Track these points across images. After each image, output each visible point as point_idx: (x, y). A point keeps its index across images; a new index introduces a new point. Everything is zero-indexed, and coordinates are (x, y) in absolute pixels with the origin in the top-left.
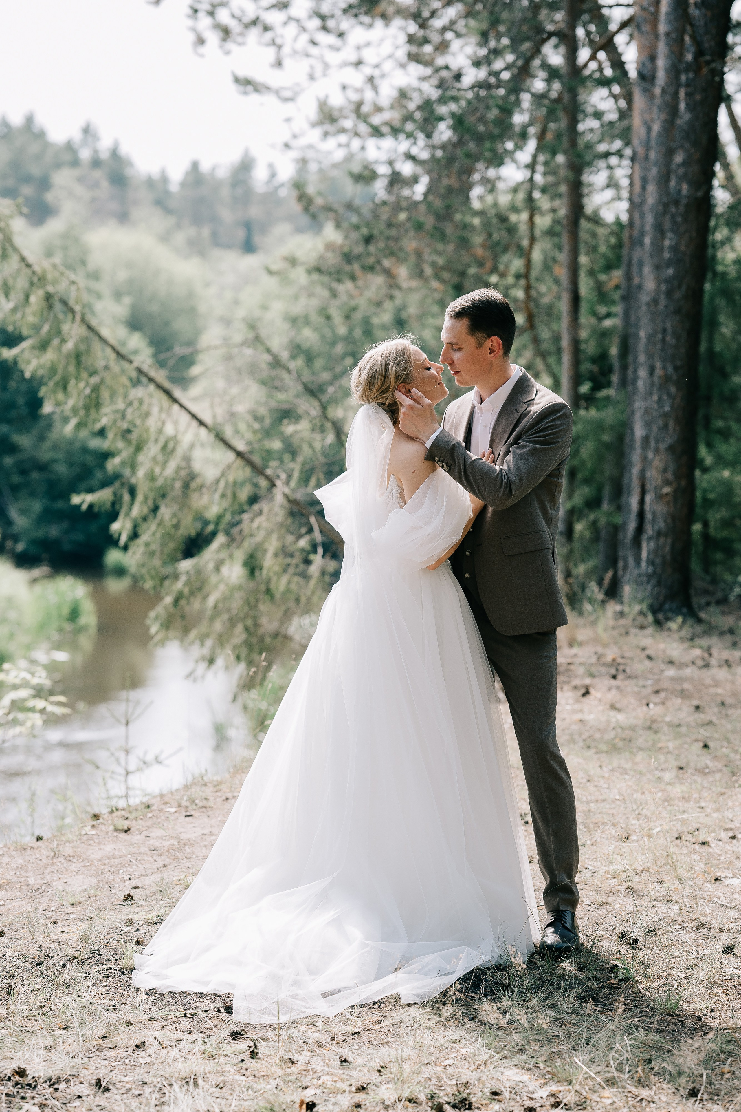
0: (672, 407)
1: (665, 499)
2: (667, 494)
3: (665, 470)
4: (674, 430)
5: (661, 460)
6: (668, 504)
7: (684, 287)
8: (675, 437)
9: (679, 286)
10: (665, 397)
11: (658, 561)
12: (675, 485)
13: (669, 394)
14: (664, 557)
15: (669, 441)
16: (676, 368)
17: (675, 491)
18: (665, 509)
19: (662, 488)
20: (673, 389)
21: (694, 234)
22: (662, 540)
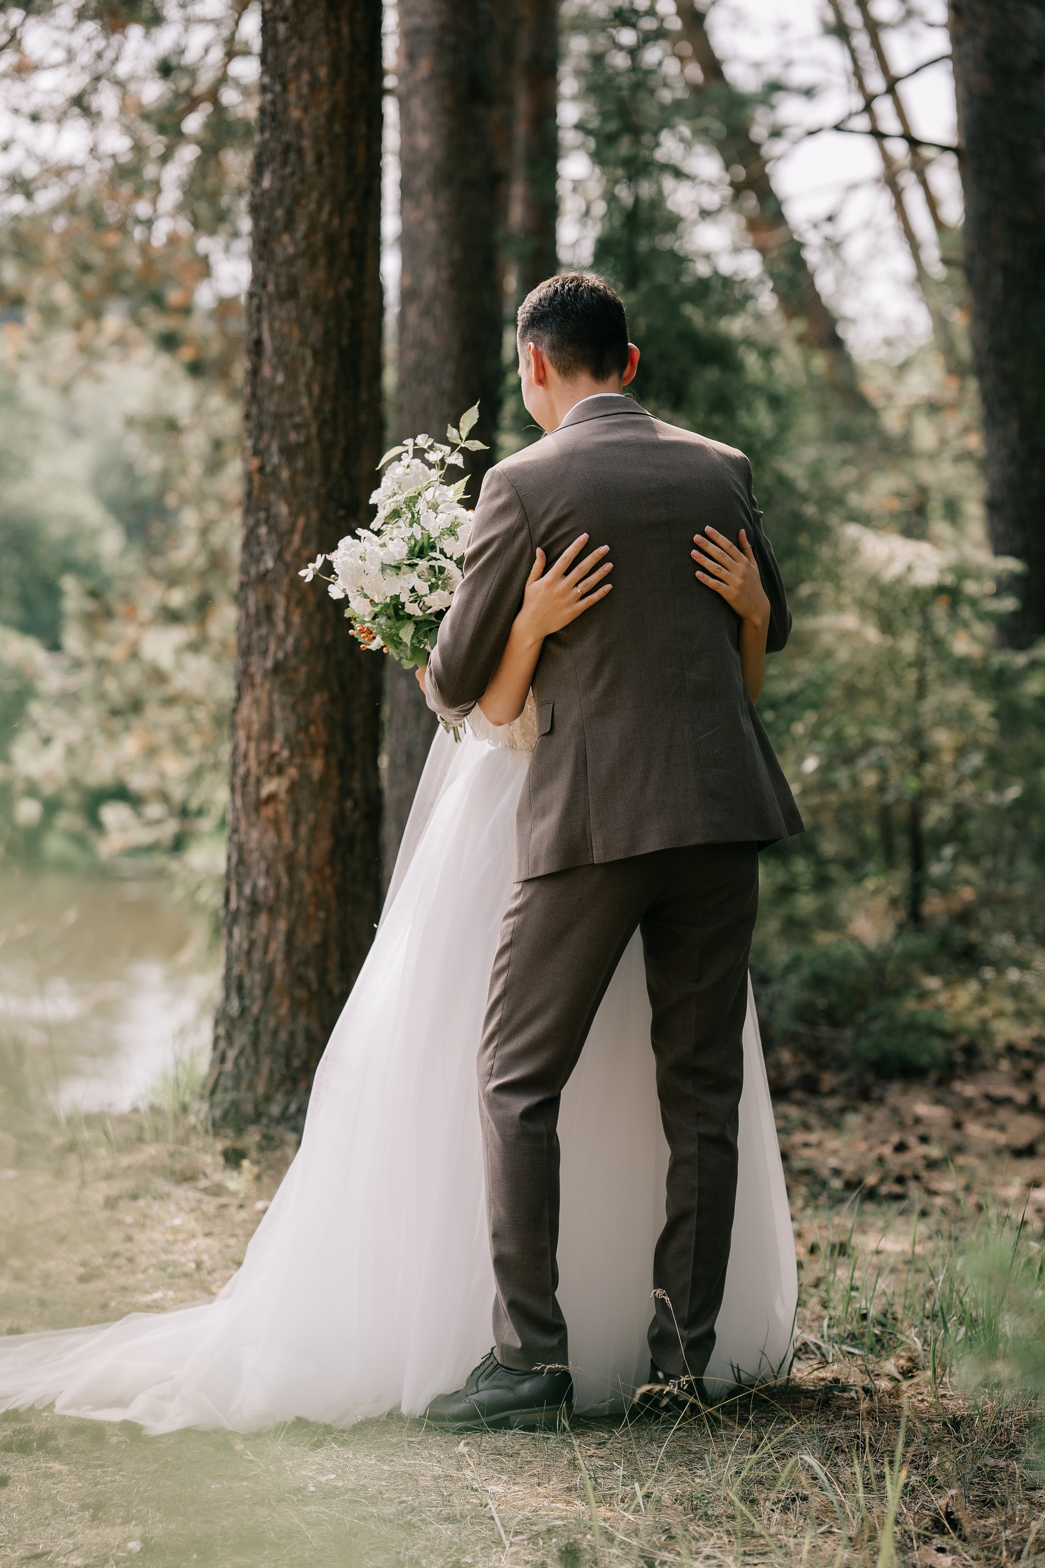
0: (279, 557)
1: (268, 811)
2: (272, 798)
3: (268, 732)
4: (287, 621)
5: (256, 702)
6: (276, 824)
7: (302, 228)
8: (290, 641)
9: (289, 225)
10: (263, 530)
11: (254, 980)
12: (292, 772)
13: (271, 521)
14: (268, 970)
15: (275, 653)
16: (288, 452)
17: (293, 788)
18: (271, 837)
19: (259, 782)
20: (283, 509)
21: (323, 72)
22: (262, 923)
